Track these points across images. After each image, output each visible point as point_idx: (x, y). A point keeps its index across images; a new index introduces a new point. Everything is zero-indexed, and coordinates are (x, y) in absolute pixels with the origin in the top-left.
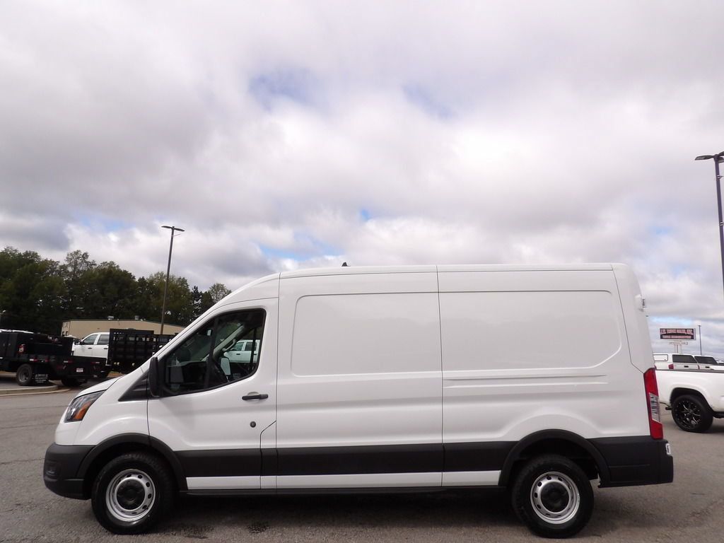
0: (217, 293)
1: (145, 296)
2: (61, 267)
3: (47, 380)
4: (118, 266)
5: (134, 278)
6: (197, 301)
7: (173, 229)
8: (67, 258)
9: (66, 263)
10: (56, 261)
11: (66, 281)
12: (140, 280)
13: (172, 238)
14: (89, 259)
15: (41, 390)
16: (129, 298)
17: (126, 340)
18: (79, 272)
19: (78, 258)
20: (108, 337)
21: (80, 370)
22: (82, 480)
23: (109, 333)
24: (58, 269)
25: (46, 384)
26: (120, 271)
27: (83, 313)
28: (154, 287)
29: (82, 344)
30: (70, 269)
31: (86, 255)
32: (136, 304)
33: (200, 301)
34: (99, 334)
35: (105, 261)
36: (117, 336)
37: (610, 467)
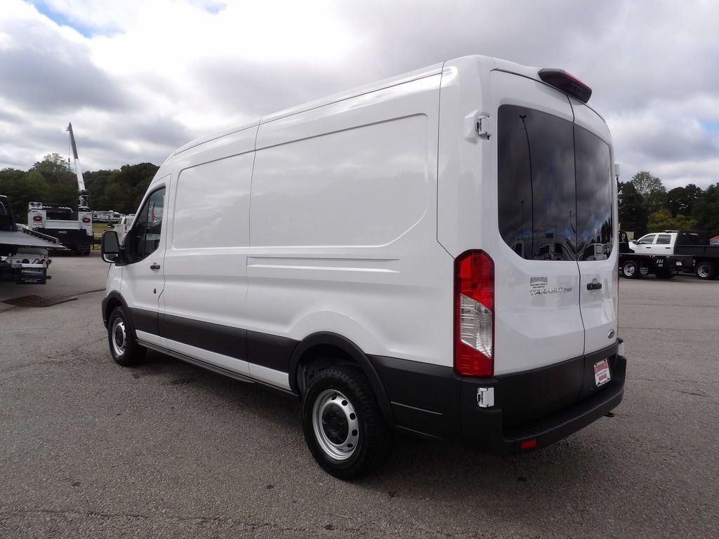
0: (641, 183)
6: (617, 193)
37: (392, 402)
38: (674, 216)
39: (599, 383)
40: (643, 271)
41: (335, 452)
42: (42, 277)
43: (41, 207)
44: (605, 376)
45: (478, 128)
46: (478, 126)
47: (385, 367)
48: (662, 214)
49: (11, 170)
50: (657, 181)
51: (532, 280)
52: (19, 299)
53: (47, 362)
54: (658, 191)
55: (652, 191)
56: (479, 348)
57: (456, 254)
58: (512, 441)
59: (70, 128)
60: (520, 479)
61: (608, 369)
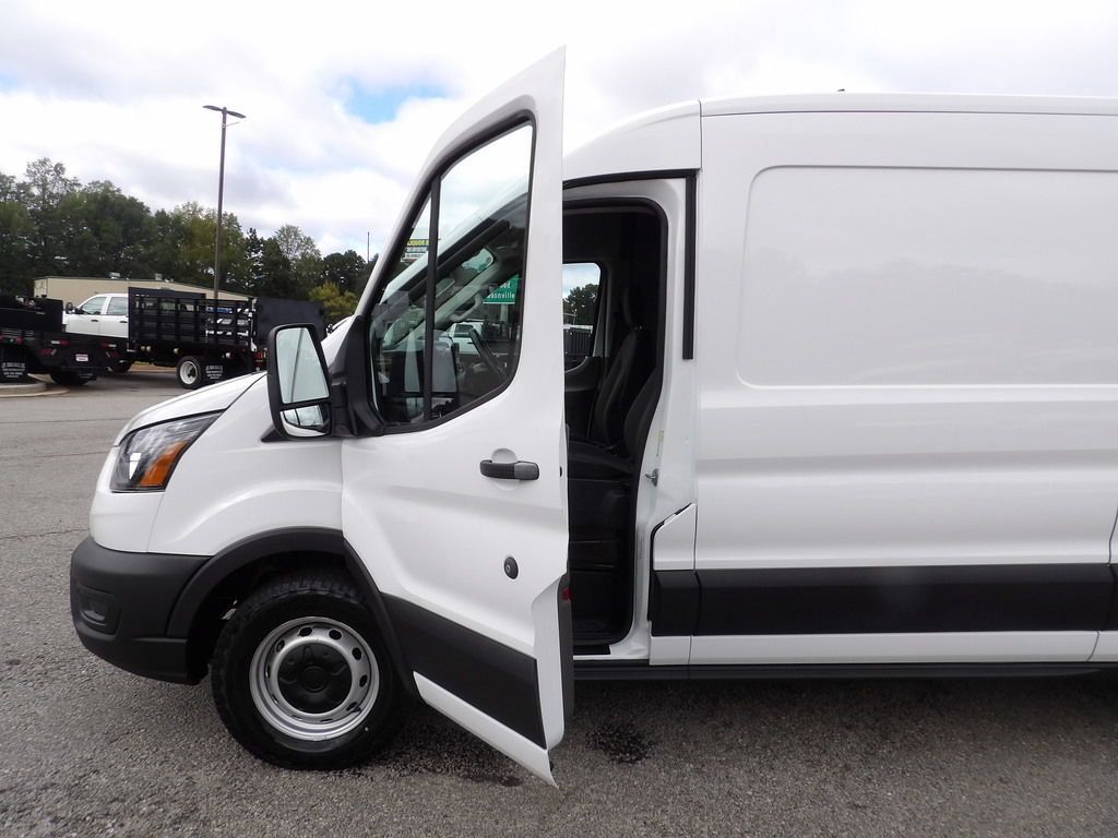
0: (287, 241)
1: (169, 242)
2: (20, 186)
3: (25, 373)
4: (119, 190)
5: (148, 210)
6: (256, 253)
7: (225, 112)
8: (28, 171)
9: (28, 180)
10: (8, 175)
11: (31, 211)
12: (158, 214)
13: (224, 130)
14: (68, 175)
15: (16, 391)
16: (142, 244)
17: (157, 307)
18: (52, 196)
19: (47, 172)
20: (127, 303)
21: (82, 358)
22: (184, 641)
23: (127, 295)
24: (14, 188)
25: (24, 380)
26: (123, 198)
27: (67, 266)
28: (183, 228)
29: (80, 312)
30: (36, 191)
31: (59, 169)
32: (155, 254)
33: (260, 254)
34: (109, 296)
35: (96, 180)
36: (141, 300)
38: (342, 294)
48: (328, 291)
50: (308, 241)
54: (312, 256)
55: (303, 255)
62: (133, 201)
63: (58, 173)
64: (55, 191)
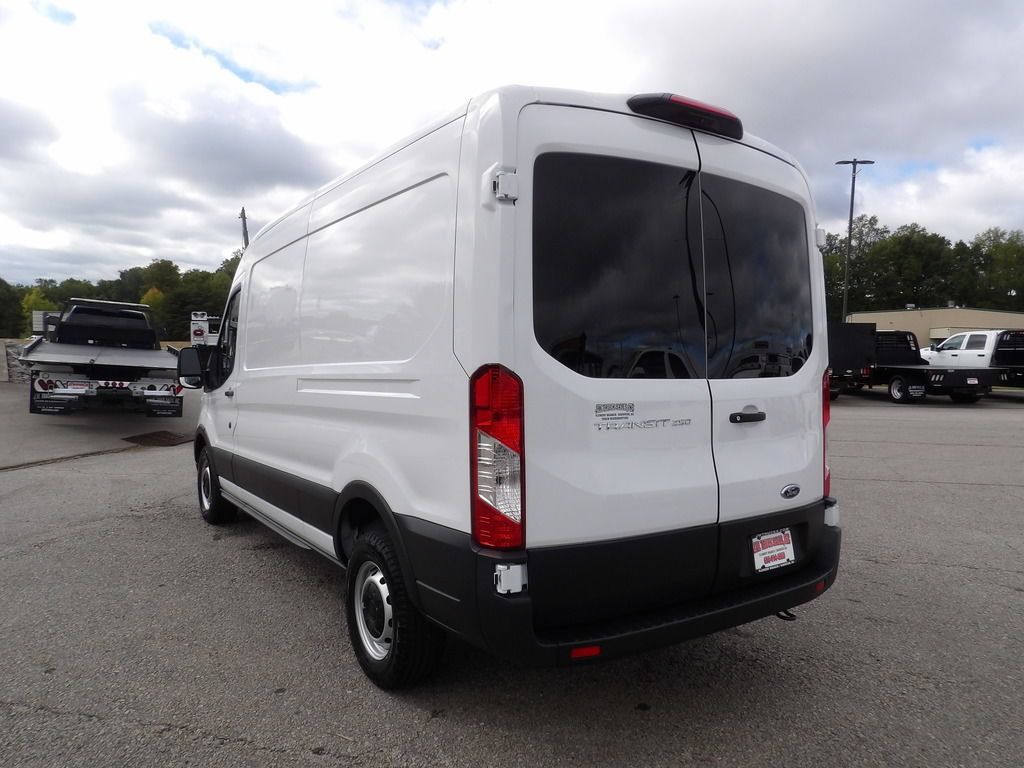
2: (841, 241)
4: (924, 229)
5: (948, 243)
7: (855, 163)
9: (848, 235)
10: (835, 234)
12: (957, 245)
14: (879, 226)
18: (867, 245)
19: (864, 226)
24: (837, 244)
28: (983, 255)
30: (854, 243)
31: (874, 221)
32: (952, 282)
35: (903, 225)
37: (419, 582)
39: (763, 567)
40: (915, 391)
41: (376, 650)
42: (176, 408)
43: (206, 318)
44: (782, 556)
45: (495, 189)
46: (495, 186)
47: (412, 533)
49: (196, 271)
51: (599, 408)
52: (145, 436)
53: (127, 516)
56: (503, 509)
57: (471, 371)
58: (553, 645)
59: (243, 215)
60: (643, 707)
61: (790, 547)
62: (935, 236)
63: (872, 224)
64: (869, 241)
